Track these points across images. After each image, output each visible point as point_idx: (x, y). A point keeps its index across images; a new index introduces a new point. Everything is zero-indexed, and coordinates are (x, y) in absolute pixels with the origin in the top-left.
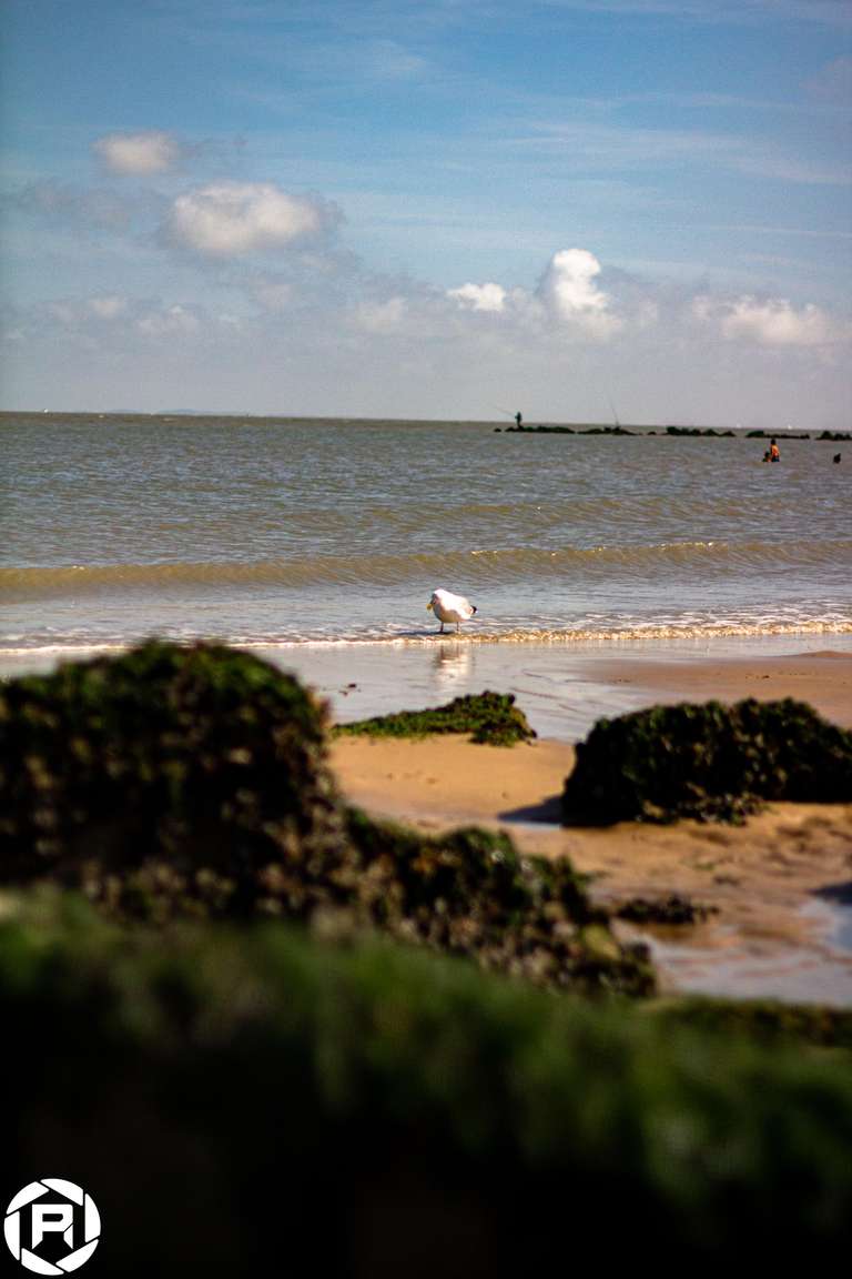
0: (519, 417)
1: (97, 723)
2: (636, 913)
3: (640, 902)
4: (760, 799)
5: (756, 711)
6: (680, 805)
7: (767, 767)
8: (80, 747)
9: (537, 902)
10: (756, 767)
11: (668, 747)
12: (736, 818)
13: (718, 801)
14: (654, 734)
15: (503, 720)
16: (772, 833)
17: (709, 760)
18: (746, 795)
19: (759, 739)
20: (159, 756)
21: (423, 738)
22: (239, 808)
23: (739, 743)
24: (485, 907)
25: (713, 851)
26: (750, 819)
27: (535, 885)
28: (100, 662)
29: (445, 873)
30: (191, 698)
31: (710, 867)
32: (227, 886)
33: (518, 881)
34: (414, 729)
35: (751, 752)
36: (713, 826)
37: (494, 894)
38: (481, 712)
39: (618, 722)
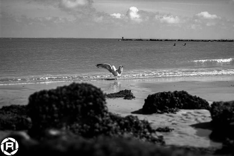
0: (123, 38)
1: (65, 98)
2: (160, 130)
3: (160, 128)
4: (178, 109)
5: (177, 93)
6: (164, 110)
7: (179, 103)
8: (62, 102)
9: (143, 129)
10: (177, 103)
11: (162, 100)
12: (175, 112)
13: (171, 109)
14: (159, 97)
15: (129, 95)
16: (181, 115)
17: (169, 102)
18: (176, 108)
19: (178, 98)
20: (76, 104)
21: (115, 98)
22: (91, 113)
23: (174, 99)
24: (133, 130)
25: (171, 119)
26: (177, 112)
27: (142, 125)
28: (65, 87)
29: (126, 124)
30: (82, 93)
31: (171, 121)
32: (89, 127)
33: (139, 125)
34: (113, 97)
35: (177, 100)
36: (170, 114)
37: (135, 127)
38: (125, 93)
39: (152, 95)
